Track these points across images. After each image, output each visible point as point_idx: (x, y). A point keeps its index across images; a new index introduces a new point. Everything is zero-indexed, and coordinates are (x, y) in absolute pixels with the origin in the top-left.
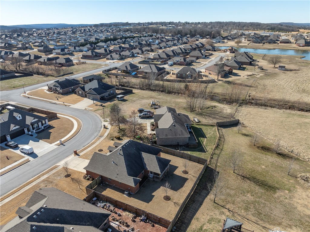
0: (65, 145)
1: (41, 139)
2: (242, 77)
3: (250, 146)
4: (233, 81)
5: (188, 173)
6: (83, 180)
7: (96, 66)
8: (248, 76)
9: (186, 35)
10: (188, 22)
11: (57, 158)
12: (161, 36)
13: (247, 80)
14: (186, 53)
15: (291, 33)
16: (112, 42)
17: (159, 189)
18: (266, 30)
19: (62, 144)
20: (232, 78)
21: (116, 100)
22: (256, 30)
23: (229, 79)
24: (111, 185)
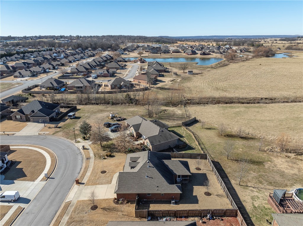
0: (54, 178)
1: (15, 179)
2: (167, 82)
3: (219, 136)
4: (162, 86)
5: (201, 169)
6: (117, 205)
7: (6, 86)
8: (171, 81)
9: (87, 48)
10: (79, 35)
11: (58, 194)
12: (62, 50)
13: (172, 84)
14: (101, 65)
15: (174, 44)
16: (8, 58)
17: (194, 189)
18: (153, 43)
19: (48, 178)
20: (160, 85)
21: (68, 119)
22: (145, 42)
23: (158, 86)
24: (150, 200)
